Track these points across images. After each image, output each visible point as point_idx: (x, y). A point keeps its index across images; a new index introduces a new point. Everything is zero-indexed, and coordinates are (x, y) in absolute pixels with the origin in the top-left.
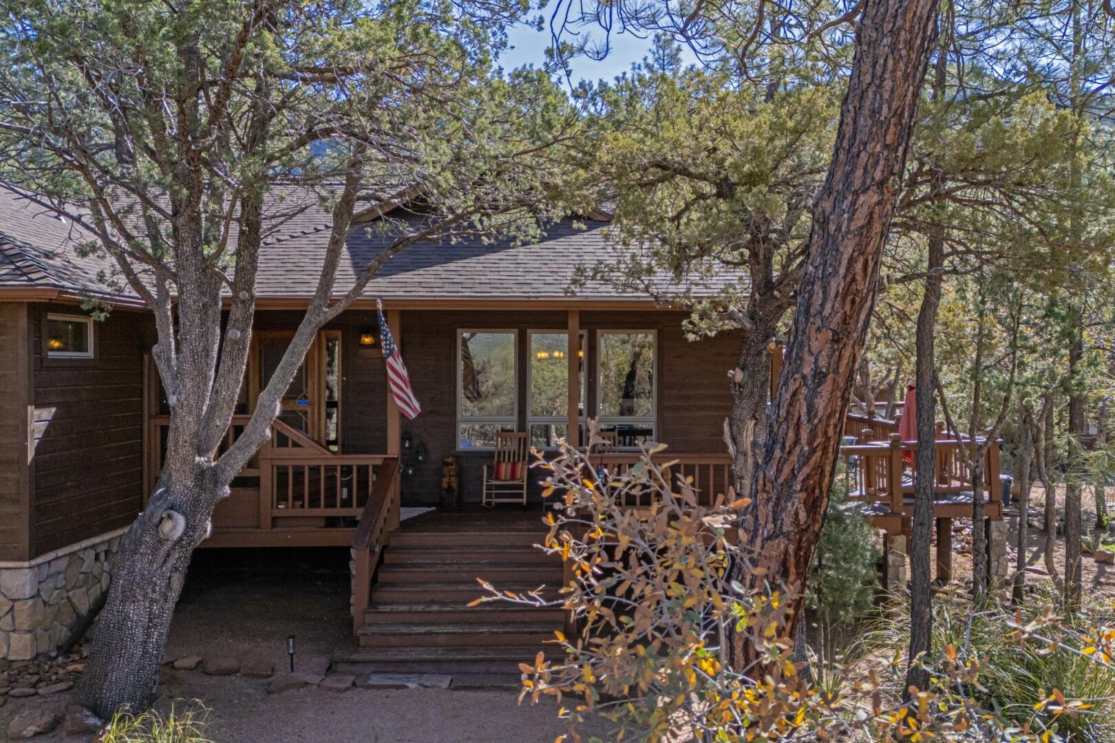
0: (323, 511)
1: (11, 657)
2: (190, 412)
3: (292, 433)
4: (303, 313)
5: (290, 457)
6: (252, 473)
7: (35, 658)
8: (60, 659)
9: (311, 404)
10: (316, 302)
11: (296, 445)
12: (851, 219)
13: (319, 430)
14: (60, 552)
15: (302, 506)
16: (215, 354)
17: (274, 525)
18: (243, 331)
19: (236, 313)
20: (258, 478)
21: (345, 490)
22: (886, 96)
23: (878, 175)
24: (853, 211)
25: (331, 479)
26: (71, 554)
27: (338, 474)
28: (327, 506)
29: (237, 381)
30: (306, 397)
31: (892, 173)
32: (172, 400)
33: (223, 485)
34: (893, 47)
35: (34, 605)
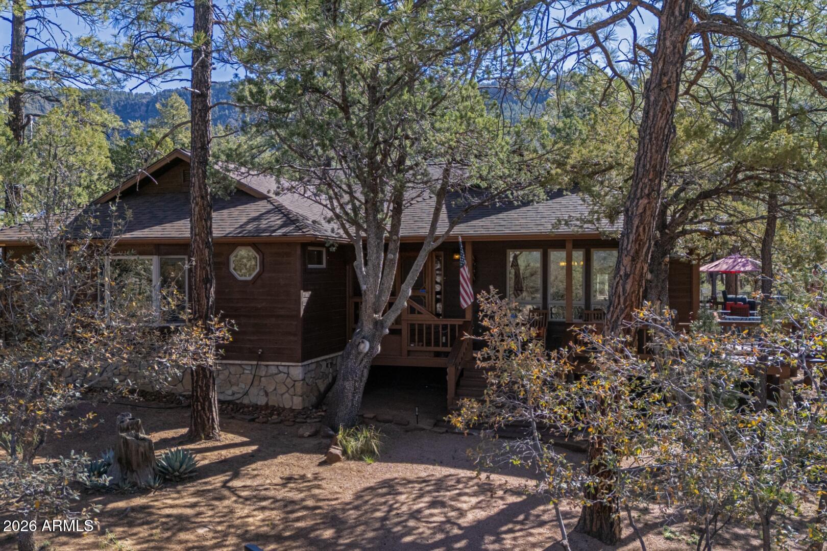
0: (433, 348)
1: (294, 408)
2: (372, 293)
3: (417, 307)
4: (422, 244)
5: (416, 319)
6: (398, 327)
7: (304, 409)
8: (314, 410)
9: (428, 292)
10: (428, 240)
11: (419, 313)
12: (637, 210)
13: (432, 307)
14: (313, 360)
15: (423, 345)
16: (381, 266)
17: (408, 355)
18: (394, 255)
19: (391, 246)
20: (401, 330)
21: (444, 338)
22: (648, 159)
23: (647, 191)
24: (637, 206)
25: (437, 333)
26: (317, 362)
27: (441, 329)
28: (435, 346)
29: (392, 279)
30: (425, 288)
31: (653, 190)
32: (364, 287)
33: (386, 328)
34: (650, 139)
35: (303, 384)
